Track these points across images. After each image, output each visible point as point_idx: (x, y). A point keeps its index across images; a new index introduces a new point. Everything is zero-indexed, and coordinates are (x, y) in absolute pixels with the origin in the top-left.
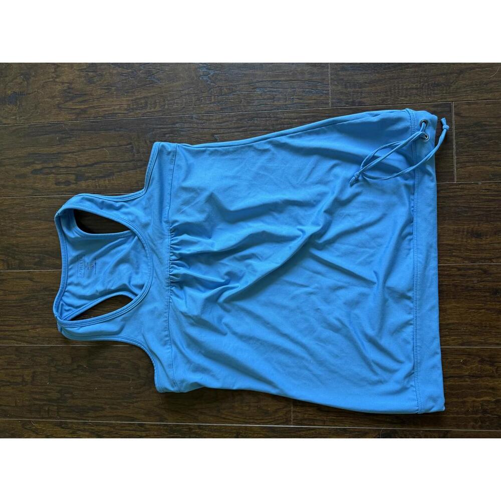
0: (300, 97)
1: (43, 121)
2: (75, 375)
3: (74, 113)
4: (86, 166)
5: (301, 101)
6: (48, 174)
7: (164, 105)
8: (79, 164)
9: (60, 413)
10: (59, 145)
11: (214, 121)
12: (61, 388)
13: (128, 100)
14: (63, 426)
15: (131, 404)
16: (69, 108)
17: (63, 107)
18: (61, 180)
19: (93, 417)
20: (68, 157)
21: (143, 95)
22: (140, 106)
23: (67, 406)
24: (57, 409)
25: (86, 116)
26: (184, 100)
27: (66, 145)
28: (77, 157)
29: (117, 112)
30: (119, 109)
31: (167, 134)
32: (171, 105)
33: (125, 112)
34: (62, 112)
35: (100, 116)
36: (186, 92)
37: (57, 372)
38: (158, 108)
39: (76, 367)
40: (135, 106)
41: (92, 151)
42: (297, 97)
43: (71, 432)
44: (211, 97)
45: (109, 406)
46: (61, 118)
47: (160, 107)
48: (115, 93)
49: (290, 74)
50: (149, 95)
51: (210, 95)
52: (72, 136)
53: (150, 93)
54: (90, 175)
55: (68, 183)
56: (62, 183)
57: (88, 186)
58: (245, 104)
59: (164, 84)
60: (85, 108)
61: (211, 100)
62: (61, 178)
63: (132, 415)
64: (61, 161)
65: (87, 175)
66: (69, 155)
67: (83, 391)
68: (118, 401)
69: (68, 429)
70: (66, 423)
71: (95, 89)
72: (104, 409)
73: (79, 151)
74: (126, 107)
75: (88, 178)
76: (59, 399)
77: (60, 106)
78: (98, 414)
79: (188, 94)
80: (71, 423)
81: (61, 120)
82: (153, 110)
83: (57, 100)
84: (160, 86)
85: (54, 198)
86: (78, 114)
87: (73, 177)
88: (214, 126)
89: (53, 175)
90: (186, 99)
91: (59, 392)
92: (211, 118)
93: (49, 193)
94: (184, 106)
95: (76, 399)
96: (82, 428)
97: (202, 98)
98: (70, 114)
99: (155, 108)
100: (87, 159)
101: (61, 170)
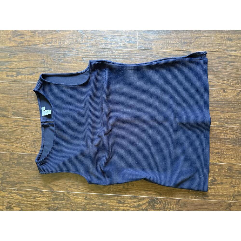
0: (123, 44)
1: (2, 45)
2: (11, 167)
3: (17, 43)
4: (22, 68)
5: (124, 46)
6: (3, 71)
7: (61, 43)
8: (19, 68)
9: (3, 184)
10: (9, 57)
11: (83, 52)
12: (3, 173)
13: (43, 39)
14: (4, 190)
15: (36, 182)
16: (15, 40)
17: (12, 40)
18: (9, 74)
19: (19, 187)
20: (13, 64)
21: (51, 37)
22: (49, 42)
23: (6, 181)
24: (2, 182)
25: (23, 45)
26: (70, 41)
27: (12, 58)
28: (18, 64)
29: (38, 44)
30: (39, 43)
31: (61, 56)
32: (64, 43)
33: (42, 44)
34: (11, 42)
35: (29, 46)
36: (71, 37)
37: (2, 165)
38: (57, 44)
39: (11, 163)
40: (46, 42)
41: (25, 62)
42: (122, 43)
43: (7, 193)
44: (82, 40)
45: (26, 182)
46: (11, 45)
47: (58, 43)
48: (37, 35)
49: (120, 32)
50: (54, 37)
51: (82, 39)
52: (16, 54)
53: (54, 36)
54: (23, 73)
55: (12, 76)
56: (10, 76)
57: (22, 78)
58: (98, 45)
59: (61, 32)
60: (23, 41)
61: (82, 42)
62: (10, 74)
63: (37, 187)
64: (10, 65)
65: (22, 73)
66: (14, 63)
67: (14, 174)
68: (31, 180)
69: (6, 192)
70: (5, 189)
71: (28, 32)
72: (23, 183)
73: (18, 61)
74: (42, 42)
75: (22, 74)
76: (2, 178)
77: (11, 39)
78: (21, 185)
79: (72, 38)
80: (8, 189)
81: (11, 46)
82: (55, 44)
83: (9, 36)
84: (59, 33)
85: (5, 83)
86: (19, 44)
87: (15, 73)
88: (83, 54)
89: (5, 72)
90: (71, 40)
91: (3, 174)
92: (82, 50)
93: (3, 80)
94: (70, 44)
95: (11, 178)
96: (13, 192)
97: (79, 41)
98: (15, 43)
99: (56, 43)
100: (22, 65)
101: (10, 70)
